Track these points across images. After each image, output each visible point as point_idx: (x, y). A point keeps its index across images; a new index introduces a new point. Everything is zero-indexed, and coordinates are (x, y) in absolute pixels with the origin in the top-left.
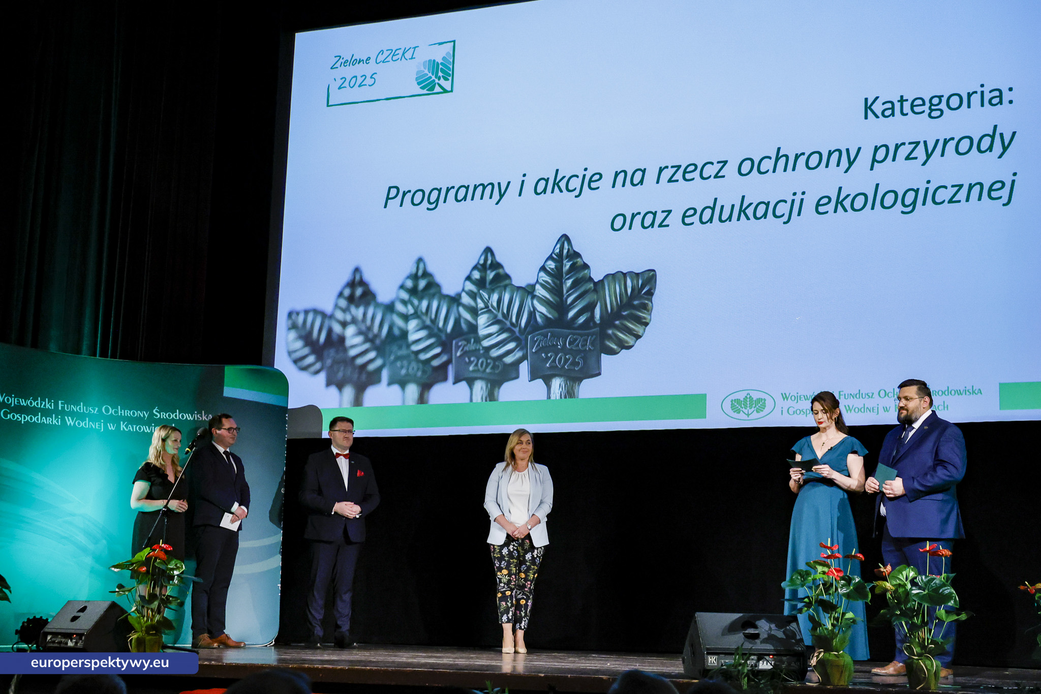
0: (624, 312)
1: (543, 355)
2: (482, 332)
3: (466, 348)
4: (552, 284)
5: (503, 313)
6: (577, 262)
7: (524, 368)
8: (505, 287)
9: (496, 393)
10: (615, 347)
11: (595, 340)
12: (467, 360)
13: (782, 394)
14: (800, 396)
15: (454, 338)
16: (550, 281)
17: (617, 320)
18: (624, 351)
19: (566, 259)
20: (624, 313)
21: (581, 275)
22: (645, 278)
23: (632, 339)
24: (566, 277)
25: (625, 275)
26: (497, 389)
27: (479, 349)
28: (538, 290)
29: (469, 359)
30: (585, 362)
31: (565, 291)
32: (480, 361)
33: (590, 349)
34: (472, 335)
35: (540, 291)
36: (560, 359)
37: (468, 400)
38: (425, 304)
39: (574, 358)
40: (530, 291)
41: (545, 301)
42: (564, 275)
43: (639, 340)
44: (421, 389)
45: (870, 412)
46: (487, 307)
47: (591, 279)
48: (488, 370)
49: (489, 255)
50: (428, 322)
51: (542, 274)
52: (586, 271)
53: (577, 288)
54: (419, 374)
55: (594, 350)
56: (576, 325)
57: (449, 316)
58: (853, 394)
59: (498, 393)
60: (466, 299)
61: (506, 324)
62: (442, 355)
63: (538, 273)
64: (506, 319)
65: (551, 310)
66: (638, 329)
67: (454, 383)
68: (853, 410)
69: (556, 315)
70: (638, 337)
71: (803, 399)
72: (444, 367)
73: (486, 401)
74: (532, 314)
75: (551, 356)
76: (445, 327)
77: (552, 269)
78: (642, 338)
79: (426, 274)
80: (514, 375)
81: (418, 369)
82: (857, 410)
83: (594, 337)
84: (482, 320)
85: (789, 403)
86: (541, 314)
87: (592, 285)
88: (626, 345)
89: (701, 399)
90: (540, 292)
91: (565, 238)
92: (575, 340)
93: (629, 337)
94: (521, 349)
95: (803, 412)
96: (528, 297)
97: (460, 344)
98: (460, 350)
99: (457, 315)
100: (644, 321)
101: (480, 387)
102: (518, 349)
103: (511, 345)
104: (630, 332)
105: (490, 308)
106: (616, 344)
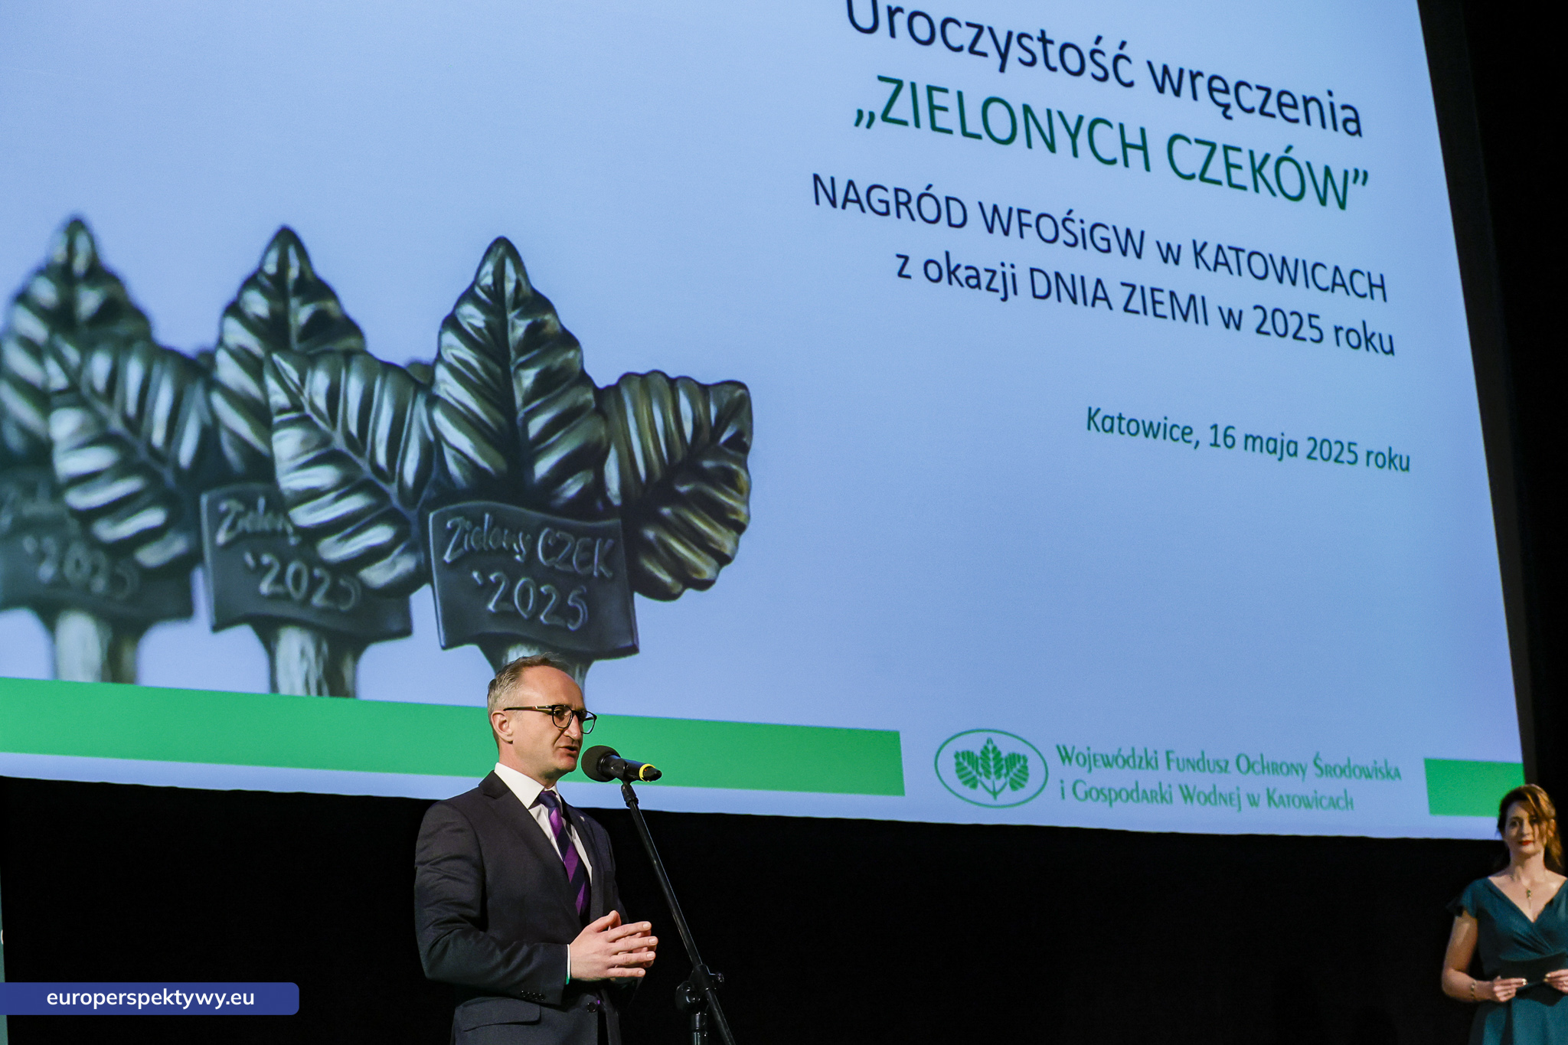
0: (683, 483)
1: (475, 575)
2: (291, 481)
3: (245, 524)
4: (482, 374)
5: (348, 435)
6: (544, 324)
7: (424, 604)
8: (348, 355)
9: (347, 673)
10: (666, 578)
11: (613, 548)
12: (249, 558)
13: (1058, 747)
14: (1094, 756)
15: (206, 487)
16: (475, 363)
17: (667, 505)
18: (690, 593)
19: (514, 309)
20: (684, 489)
21: (558, 361)
22: (725, 401)
23: (708, 564)
24: (522, 359)
25: (673, 383)
26: (348, 662)
27: (284, 533)
28: (444, 381)
29: (257, 558)
30: (593, 610)
31: (519, 400)
32: (291, 569)
33: (601, 574)
34: (256, 486)
35: (449, 387)
36: (524, 593)
37: (262, 686)
38: (100, 365)
39: (563, 599)
40: (417, 378)
41: (465, 418)
42: (513, 354)
43: (725, 569)
44: (110, 635)
45: (1225, 802)
46: (297, 406)
47: (584, 379)
48: (318, 600)
49: (292, 252)
50: (116, 425)
51: (450, 338)
52: (571, 354)
53: (550, 396)
54: (100, 584)
55: (613, 579)
56: (560, 502)
57: (180, 418)
58: (1192, 761)
59: (355, 669)
60: (230, 372)
61: (358, 468)
62: (169, 536)
63: (440, 334)
64: (360, 453)
65: (485, 446)
66: (722, 538)
67: (219, 626)
68: (1195, 799)
69: (502, 465)
70: (723, 560)
71: (1100, 763)
72: (180, 569)
73: (320, 693)
74: (433, 449)
75: (498, 583)
76: (173, 447)
77: (477, 330)
78: (732, 564)
79: (98, 273)
80: (396, 626)
81: (95, 570)
82: (1202, 799)
83: (610, 541)
84: (287, 444)
85: (1074, 771)
86: (459, 456)
87: (590, 396)
88: (695, 576)
89: (887, 743)
90: (449, 389)
91: (503, 250)
92: (560, 544)
93: (699, 556)
94: (411, 549)
95: (1104, 795)
96: (415, 397)
97: (223, 506)
98: (227, 523)
99: (208, 420)
100: (734, 517)
101: (294, 644)
102: (401, 547)
103: (379, 535)
104: (701, 542)
105: (308, 410)
106: (671, 573)
